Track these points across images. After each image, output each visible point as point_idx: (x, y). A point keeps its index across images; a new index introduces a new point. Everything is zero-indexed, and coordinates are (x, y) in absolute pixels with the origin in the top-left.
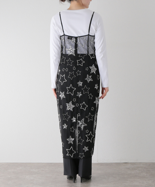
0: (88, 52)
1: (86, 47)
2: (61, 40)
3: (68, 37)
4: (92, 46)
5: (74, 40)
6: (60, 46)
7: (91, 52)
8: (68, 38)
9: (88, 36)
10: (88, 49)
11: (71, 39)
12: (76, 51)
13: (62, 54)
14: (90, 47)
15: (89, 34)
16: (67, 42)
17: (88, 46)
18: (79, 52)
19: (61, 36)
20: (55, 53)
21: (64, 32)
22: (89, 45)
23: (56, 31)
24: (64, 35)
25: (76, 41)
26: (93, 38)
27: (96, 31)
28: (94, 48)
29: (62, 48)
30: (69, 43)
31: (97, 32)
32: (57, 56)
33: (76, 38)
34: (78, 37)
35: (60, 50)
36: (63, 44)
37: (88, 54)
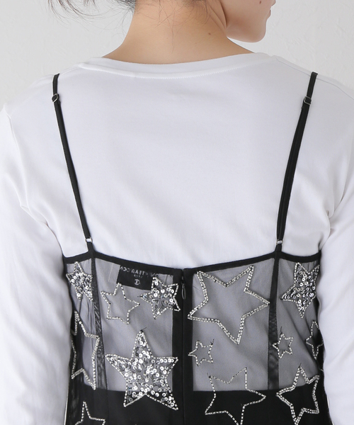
0: (273, 376)
1: (260, 341)
2: (69, 285)
3: (117, 267)
4: (301, 326)
5: (166, 290)
6: (62, 331)
7: (295, 376)
8: (124, 279)
9: (271, 262)
10: (272, 352)
11: (146, 285)
12: (182, 373)
13: (77, 389)
14: (288, 337)
15: (279, 247)
16: (117, 310)
17: (273, 336)
18: (203, 382)
19: (66, 261)
20: (21, 387)
21: (88, 234)
22: (282, 322)
23: (29, 226)
24: (92, 254)
25: (185, 300)
26: (305, 270)
27: (333, 221)
28: (318, 339)
29: (77, 340)
30: (134, 315)
31: (338, 227)
32: (38, 402)
33: (184, 278)
34: (194, 271)
35: (59, 362)
36: (85, 314)
37: (271, 393)
